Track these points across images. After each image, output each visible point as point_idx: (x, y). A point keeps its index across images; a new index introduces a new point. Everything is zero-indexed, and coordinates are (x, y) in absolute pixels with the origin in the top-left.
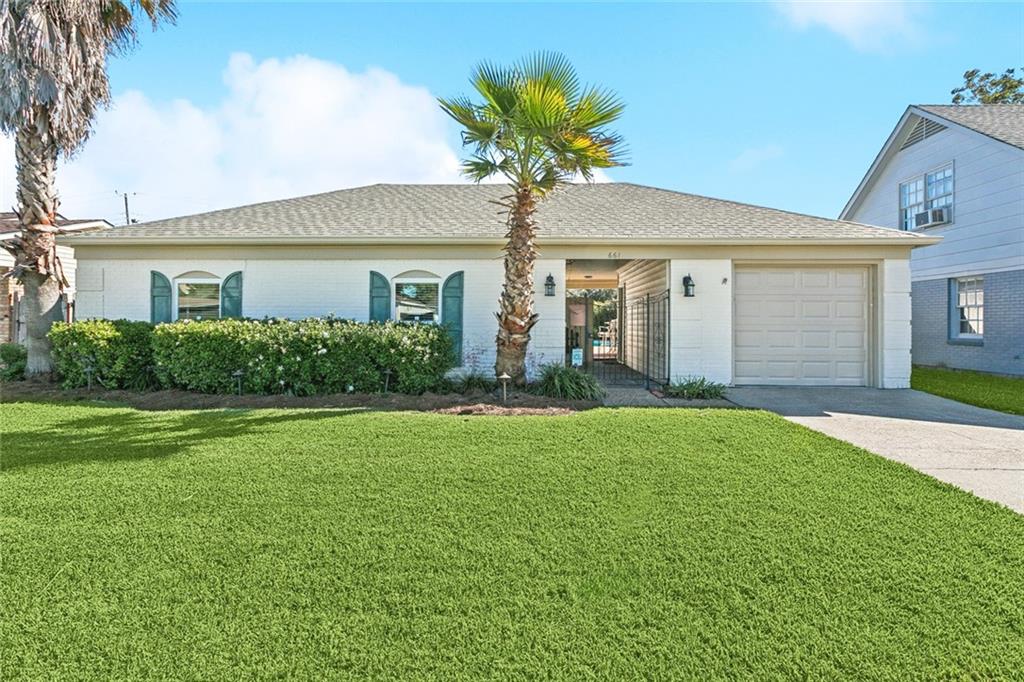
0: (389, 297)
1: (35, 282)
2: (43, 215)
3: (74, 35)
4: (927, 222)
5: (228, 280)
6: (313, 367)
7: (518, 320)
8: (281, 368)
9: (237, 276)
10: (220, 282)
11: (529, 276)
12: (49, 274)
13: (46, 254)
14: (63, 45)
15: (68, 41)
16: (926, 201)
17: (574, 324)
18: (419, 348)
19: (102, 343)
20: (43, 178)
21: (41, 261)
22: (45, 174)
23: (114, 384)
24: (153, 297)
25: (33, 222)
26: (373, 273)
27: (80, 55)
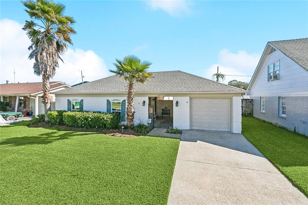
0: (111, 105)
1: (46, 103)
2: (47, 91)
3: (51, 56)
4: (272, 79)
5: (80, 101)
6: (89, 123)
7: (129, 114)
8: (83, 123)
9: (82, 100)
10: (79, 101)
11: (132, 104)
12: (47, 102)
13: (47, 98)
14: (49, 58)
15: (50, 57)
16: (274, 72)
17: (150, 113)
18: (108, 120)
19: (55, 116)
20: (47, 84)
21: (46, 99)
22: (47, 83)
23: (58, 124)
24: (68, 105)
25: (45, 92)
26: (107, 100)
27: (52, 59)
